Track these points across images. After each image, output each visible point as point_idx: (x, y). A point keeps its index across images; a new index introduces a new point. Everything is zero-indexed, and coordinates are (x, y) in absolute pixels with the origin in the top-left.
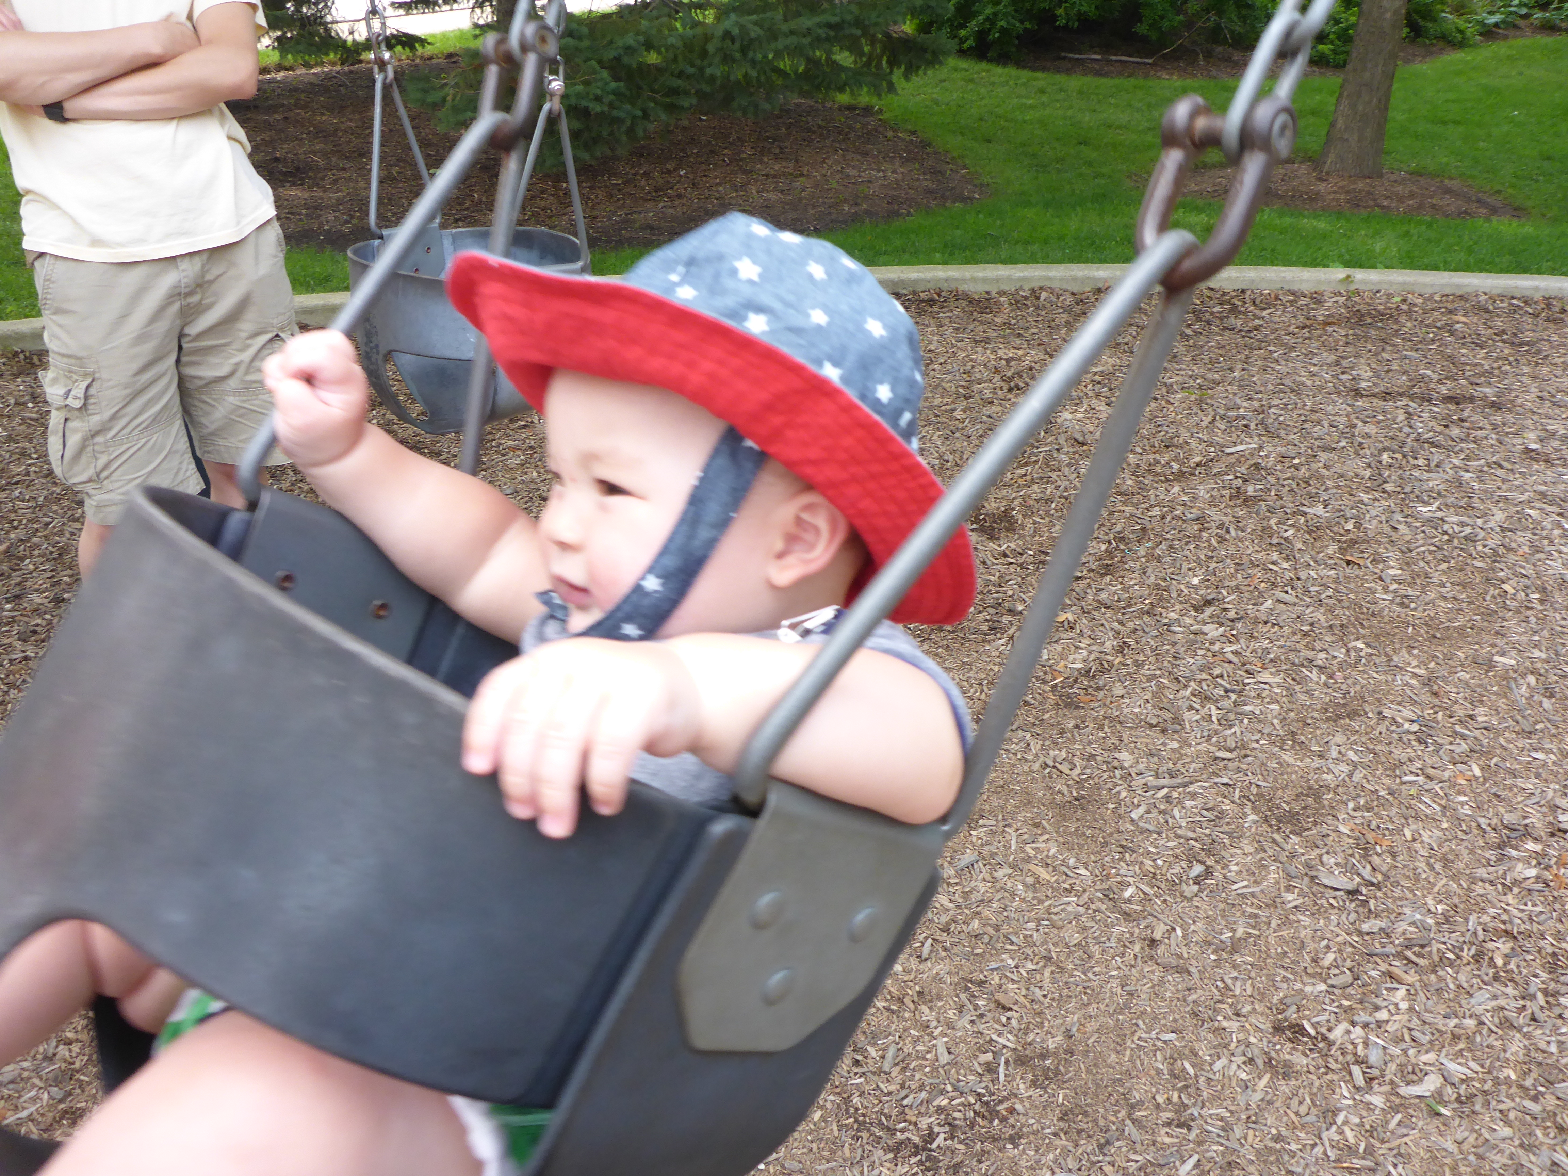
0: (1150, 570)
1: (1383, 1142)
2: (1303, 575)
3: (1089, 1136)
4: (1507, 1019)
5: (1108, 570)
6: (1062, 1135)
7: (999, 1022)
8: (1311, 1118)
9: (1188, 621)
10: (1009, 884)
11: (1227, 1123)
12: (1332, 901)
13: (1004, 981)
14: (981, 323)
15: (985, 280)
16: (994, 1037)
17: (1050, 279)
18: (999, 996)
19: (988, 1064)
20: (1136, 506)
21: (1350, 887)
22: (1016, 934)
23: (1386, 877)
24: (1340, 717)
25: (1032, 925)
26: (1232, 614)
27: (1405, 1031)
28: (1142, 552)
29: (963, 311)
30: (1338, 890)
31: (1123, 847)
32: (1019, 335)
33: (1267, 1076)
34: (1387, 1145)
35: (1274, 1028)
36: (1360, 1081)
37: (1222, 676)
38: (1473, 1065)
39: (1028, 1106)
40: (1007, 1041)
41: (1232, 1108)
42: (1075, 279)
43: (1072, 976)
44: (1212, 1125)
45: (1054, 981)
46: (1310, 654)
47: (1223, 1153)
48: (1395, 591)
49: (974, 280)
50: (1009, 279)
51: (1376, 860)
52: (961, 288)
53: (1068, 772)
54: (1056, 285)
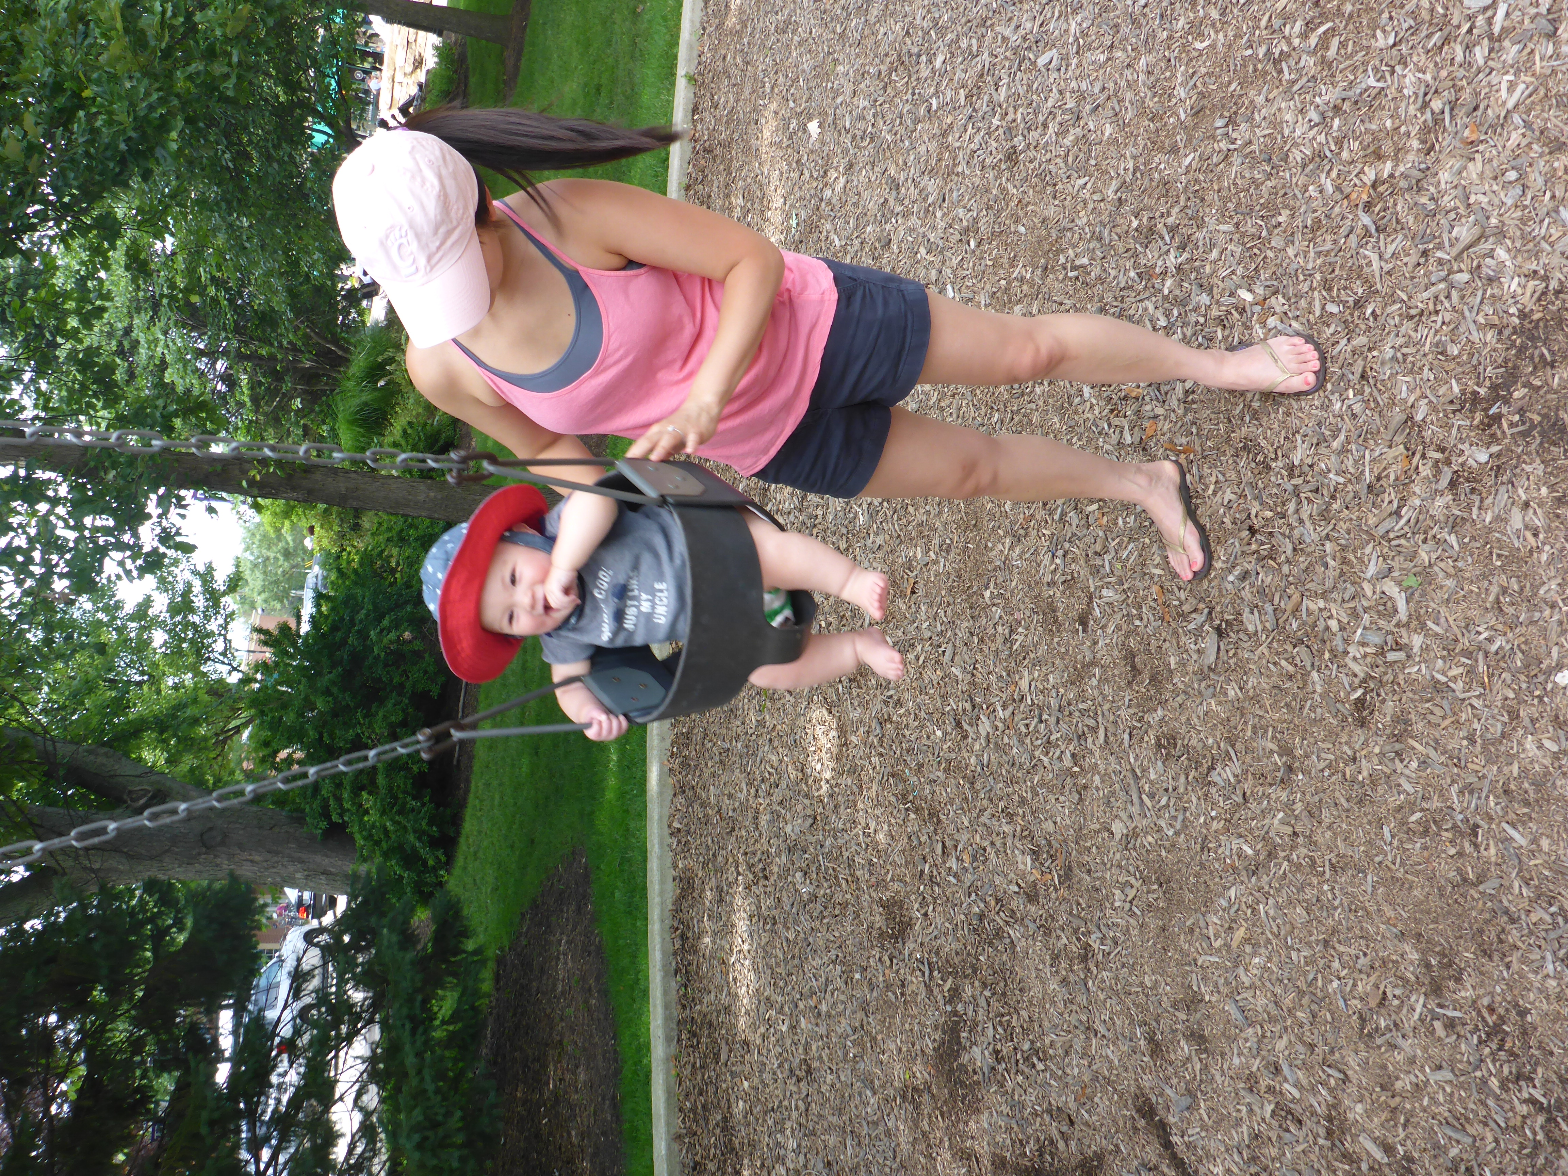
0: (932, 776)
1: (1456, 640)
2: (927, 634)
3: (1503, 931)
4: (1321, 514)
5: (933, 814)
6: (1508, 960)
7: (1400, 1007)
8: (1445, 704)
9: (977, 747)
10: (1255, 971)
11: (1465, 788)
12: (1231, 654)
13: (1355, 994)
14: (703, 891)
15: (662, 882)
16: (1416, 1017)
17: (661, 818)
18: (1373, 1003)
19: (1445, 1027)
20: (872, 780)
21: (1215, 636)
22: (1305, 973)
23: (1202, 600)
24: (1056, 621)
25: (1294, 955)
26: (968, 706)
27: (1346, 605)
28: (913, 779)
29: (692, 906)
30: (1219, 649)
31: (1202, 849)
32: (714, 855)
33: (1411, 742)
34: (1460, 636)
35: (1362, 726)
36: (1401, 655)
37: (1027, 726)
38: (1368, 549)
39: (1482, 991)
40: (1418, 1002)
41: (1449, 781)
42: (661, 793)
43: (1340, 923)
44: (1469, 803)
45: (1347, 942)
46: (1000, 640)
47: (1496, 797)
48: (937, 554)
49: (662, 893)
50: (661, 858)
51: (1186, 608)
52: (670, 907)
53: (1134, 891)
54: (666, 812)
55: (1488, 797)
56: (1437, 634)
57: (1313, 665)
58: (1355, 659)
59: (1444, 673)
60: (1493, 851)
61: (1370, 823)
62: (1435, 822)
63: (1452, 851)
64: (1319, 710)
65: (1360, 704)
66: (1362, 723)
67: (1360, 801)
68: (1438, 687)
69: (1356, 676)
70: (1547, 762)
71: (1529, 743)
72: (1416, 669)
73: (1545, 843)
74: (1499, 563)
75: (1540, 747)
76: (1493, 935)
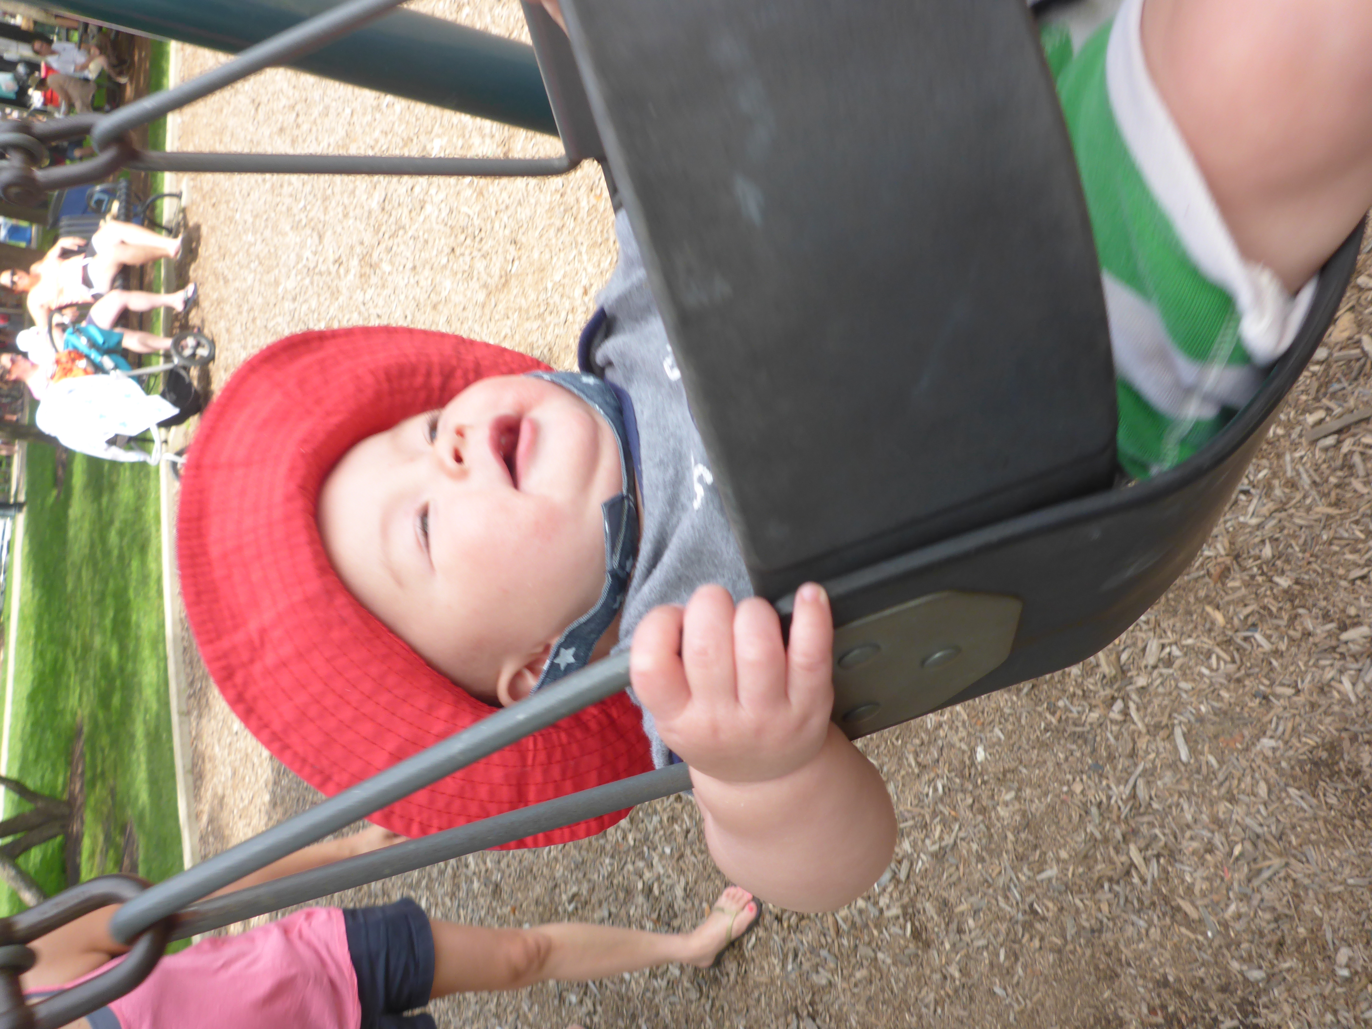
1: (923, 816)
3: (1104, 945)
6: (1123, 959)
8: (952, 860)
11: (1004, 893)
33: (957, 911)
34: (922, 812)
35: (929, 947)
36: (905, 864)
55: (1018, 878)
56: (912, 827)
57: (874, 951)
58: (888, 907)
59: (934, 843)
60: (1050, 905)
61: (987, 1003)
62: (1014, 942)
63: (1036, 943)
64: (901, 976)
65: (916, 934)
66: (927, 945)
67: (971, 999)
68: (939, 856)
69: (897, 918)
70: (1017, 806)
71: (1002, 811)
72: (920, 863)
73: (1064, 854)
74: (900, 742)
75: (1006, 804)
76: (1103, 958)
